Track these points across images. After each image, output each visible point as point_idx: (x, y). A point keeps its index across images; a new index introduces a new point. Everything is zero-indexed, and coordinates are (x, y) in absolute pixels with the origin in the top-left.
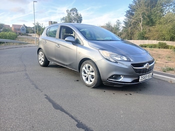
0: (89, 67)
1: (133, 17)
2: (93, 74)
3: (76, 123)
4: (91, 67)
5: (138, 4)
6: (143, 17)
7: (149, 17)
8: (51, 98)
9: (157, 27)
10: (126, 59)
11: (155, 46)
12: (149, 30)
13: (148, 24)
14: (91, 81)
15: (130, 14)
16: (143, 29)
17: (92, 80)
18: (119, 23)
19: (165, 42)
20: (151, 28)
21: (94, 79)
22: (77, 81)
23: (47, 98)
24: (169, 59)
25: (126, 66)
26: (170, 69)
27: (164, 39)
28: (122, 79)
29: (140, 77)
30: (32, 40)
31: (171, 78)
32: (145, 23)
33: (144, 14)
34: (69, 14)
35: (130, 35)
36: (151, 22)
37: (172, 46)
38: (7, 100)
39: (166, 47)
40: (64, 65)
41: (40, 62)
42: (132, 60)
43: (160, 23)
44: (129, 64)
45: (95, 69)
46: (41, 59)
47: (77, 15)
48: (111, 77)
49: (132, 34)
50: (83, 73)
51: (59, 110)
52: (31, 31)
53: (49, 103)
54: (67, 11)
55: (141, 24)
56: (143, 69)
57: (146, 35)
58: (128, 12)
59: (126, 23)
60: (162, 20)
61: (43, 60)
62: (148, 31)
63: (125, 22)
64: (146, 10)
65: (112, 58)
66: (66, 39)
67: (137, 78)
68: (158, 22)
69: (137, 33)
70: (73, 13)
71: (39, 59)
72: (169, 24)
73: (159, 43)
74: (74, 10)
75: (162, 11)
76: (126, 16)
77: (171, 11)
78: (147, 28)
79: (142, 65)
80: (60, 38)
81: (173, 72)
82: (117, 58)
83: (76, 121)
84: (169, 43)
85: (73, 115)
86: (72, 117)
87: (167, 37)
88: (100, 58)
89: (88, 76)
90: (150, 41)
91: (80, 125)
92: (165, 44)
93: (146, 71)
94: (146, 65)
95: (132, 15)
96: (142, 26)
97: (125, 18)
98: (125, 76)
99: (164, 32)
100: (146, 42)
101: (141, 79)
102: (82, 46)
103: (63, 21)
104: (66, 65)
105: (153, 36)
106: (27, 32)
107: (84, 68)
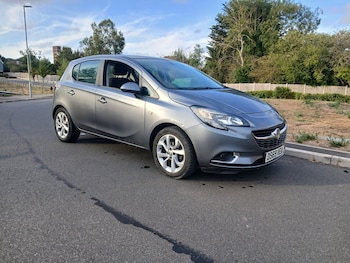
0: (172, 140)
1: (226, 40)
2: (182, 152)
3: (172, 245)
4: (177, 140)
5: (233, 13)
6: (244, 38)
7: (255, 38)
8: (108, 203)
9: (271, 58)
10: (241, 123)
11: (269, 95)
12: (256, 63)
13: (253, 52)
14: (177, 166)
15: (219, 32)
16: (245, 62)
17: (178, 163)
18: (199, 51)
19: (286, 86)
20: (260, 60)
21: (183, 162)
22: (146, 167)
23: (99, 203)
24: (301, 118)
25: (243, 134)
26: (310, 138)
27: (285, 81)
28: (236, 160)
29: (267, 154)
30: (18, 87)
31: (315, 153)
32: (248, 50)
33: (245, 33)
34: (97, 32)
35: (221, 74)
36: (259, 49)
37: (300, 95)
38: (17, 213)
39: (290, 96)
40: (117, 137)
41: (59, 133)
42: (251, 125)
43: (276, 51)
44: (248, 131)
45: (186, 143)
46: (63, 126)
47: (115, 33)
48: (217, 157)
49: (225, 71)
50: (159, 153)
51: (131, 226)
52: (14, 68)
53: (106, 213)
54: (93, 25)
55: (240, 52)
56: (271, 140)
57: (251, 74)
58: (215, 28)
59: (211, 50)
60: (279, 45)
61: (67, 129)
62: (253, 65)
63: (209, 49)
64: (250, 25)
65: (217, 121)
66: (122, 88)
67: (261, 157)
68: (272, 48)
69: (233, 71)
70: (106, 31)
71: (58, 127)
72: (292, 53)
73: (278, 89)
74: (107, 23)
75: (278, 27)
76: (212, 36)
77: (295, 27)
78: (253, 60)
79: (268, 132)
80: (104, 84)
81: (314, 142)
82: (225, 122)
83: (170, 241)
84: (295, 88)
85: (159, 231)
86: (161, 236)
87: (291, 76)
88: (195, 122)
89: (171, 157)
90: (259, 85)
91: (179, 248)
92: (288, 90)
93: (275, 143)
94: (275, 132)
95: (224, 34)
96: (243, 56)
97: (211, 40)
98: (242, 154)
99: (283, 68)
100: (253, 87)
101: (269, 157)
102: (156, 101)
103: (85, 46)
104: (122, 138)
105: (263, 75)
106: (7, 70)
107: (161, 143)
